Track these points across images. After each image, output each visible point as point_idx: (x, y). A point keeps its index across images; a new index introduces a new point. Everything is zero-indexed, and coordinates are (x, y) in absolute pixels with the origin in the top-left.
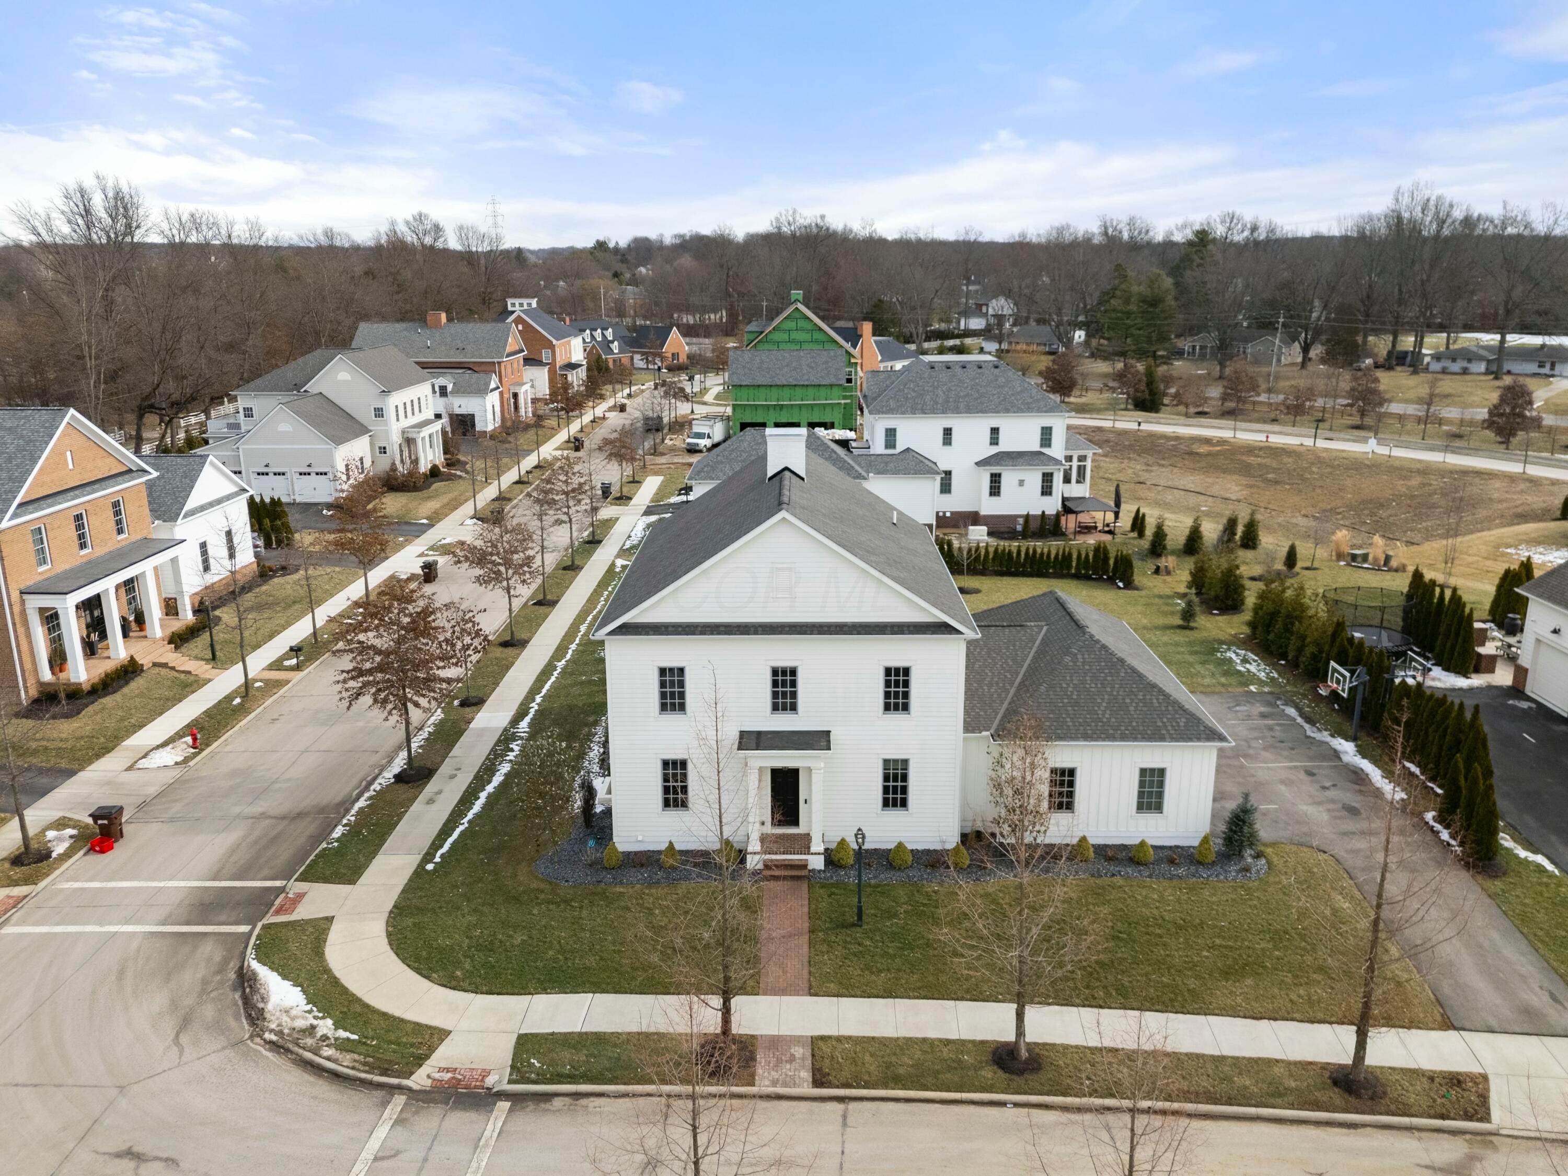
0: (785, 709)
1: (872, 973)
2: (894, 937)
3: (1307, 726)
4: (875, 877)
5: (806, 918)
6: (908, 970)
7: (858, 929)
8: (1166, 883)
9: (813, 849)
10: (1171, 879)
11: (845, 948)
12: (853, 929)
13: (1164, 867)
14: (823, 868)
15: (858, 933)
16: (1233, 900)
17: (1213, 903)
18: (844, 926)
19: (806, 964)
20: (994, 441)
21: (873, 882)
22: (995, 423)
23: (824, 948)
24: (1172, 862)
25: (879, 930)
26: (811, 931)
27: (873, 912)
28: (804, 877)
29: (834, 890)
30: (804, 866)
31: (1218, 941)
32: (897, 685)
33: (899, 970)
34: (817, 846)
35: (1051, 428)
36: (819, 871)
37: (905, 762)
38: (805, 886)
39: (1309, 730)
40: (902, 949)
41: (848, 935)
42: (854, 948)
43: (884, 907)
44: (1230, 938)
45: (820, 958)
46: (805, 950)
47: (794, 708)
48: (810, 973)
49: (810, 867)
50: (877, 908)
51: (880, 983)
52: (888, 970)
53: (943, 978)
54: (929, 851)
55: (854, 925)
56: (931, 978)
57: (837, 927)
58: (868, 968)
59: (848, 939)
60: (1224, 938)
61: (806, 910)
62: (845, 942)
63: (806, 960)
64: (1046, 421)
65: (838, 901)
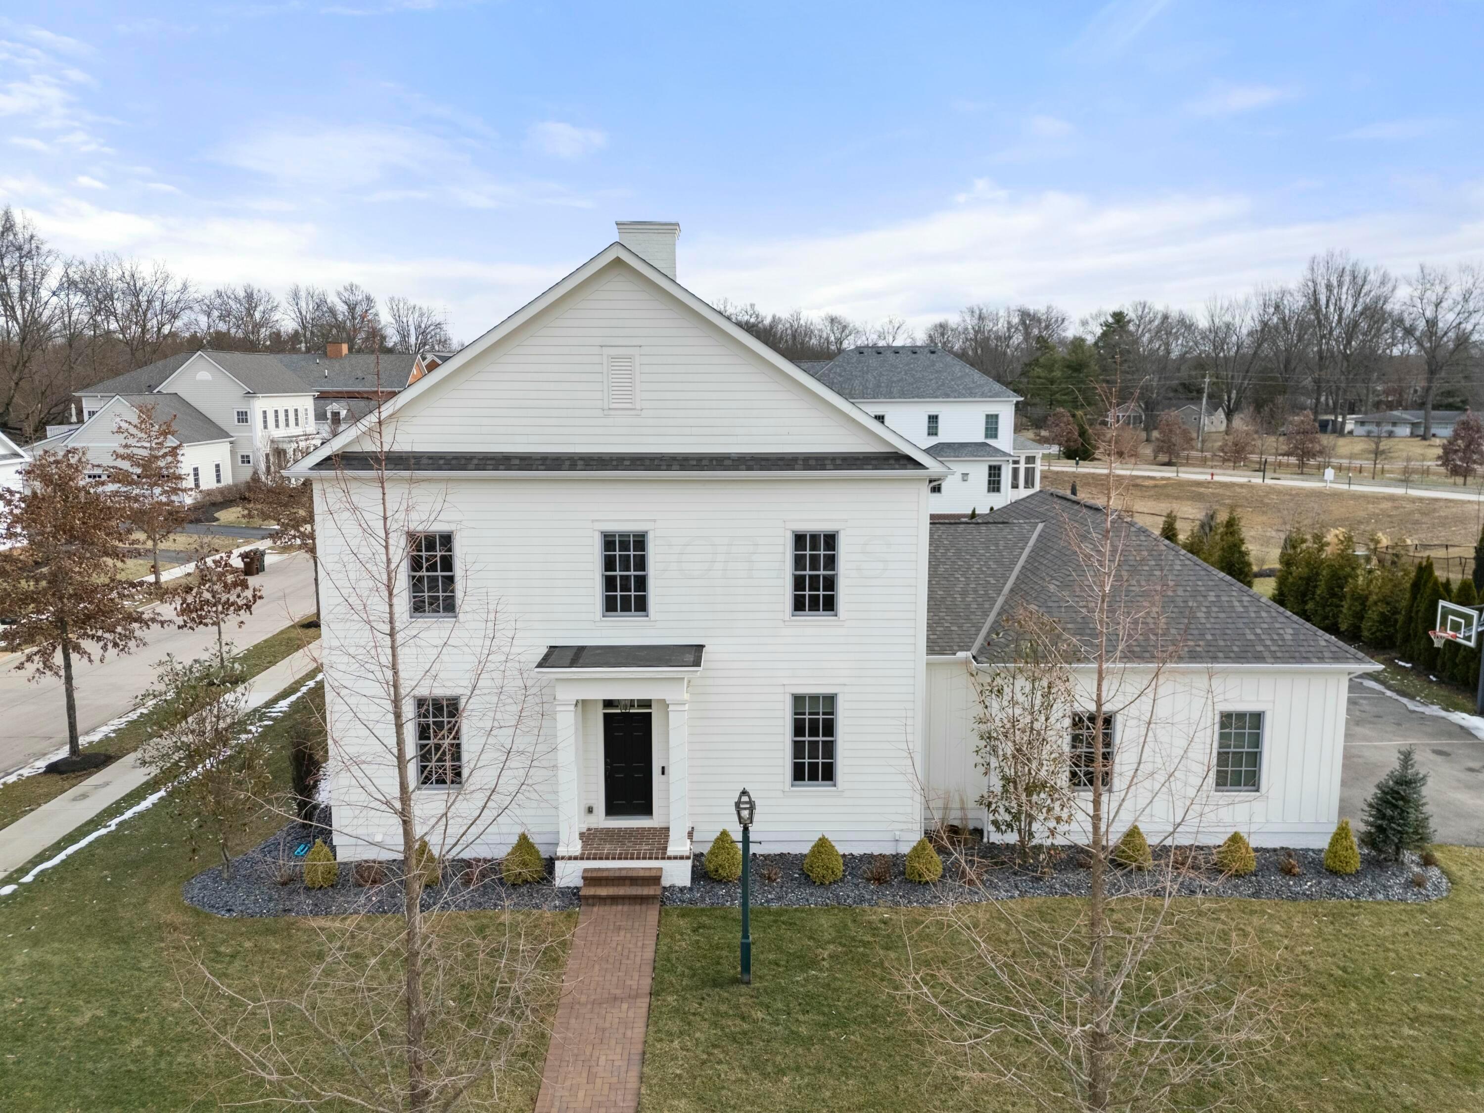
0: (626, 608)
1: (765, 1075)
2: (809, 1002)
3: (1405, 700)
4: (779, 898)
5: (648, 969)
6: (837, 1070)
7: (743, 989)
8: (1289, 906)
9: (671, 850)
10: (1295, 900)
11: (715, 1025)
12: (734, 989)
13: (1277, 879)
14: (688, 883)
15: (742, 996)
16: (1416, 933)
17: (1385, 938)
18: (716, 983)
19: (637, 1058)
20: (933, 431)
21: (774, 906)
22: (933, 410)
23: (674, 1026)
24: (1287, 871)
25: (783, 990)
26: (653, 993)
27: (771, 957)
28: (654, 897)
29: (704, 920)
30: (655, 879)
31: (1423, 1008)
32: (814, 566)
33: (819, 1069)
34: (678, 845)
35: (997, 416)
36: (682, 890)
37: (830, 700)
38: (652, 914)
39: (1411, 705)
40: (826, 1025)
41: (722, 1000)
42: (734, 1025)
43: (792, 948)
44: (1443, 1001)
45: (666, 1046)
46: (638, 1031)
47: (641, 605)
48: (642, 1078)
49: (666, 882)
50: (779, 949)
51: (780, 1096)
52: (798, 1069)
53: (906, 1084)
54: (871, 856)
55: (735, 981)
56: (883, 1086)
57: (704, 984)
58: (757, 1065)
59: (723, 1008)
60: (1431, 1002)
61: (649, 954)
62: (717, 1013)
63: (638, 1048)
64: (992, 409)
65: (708, 938)
